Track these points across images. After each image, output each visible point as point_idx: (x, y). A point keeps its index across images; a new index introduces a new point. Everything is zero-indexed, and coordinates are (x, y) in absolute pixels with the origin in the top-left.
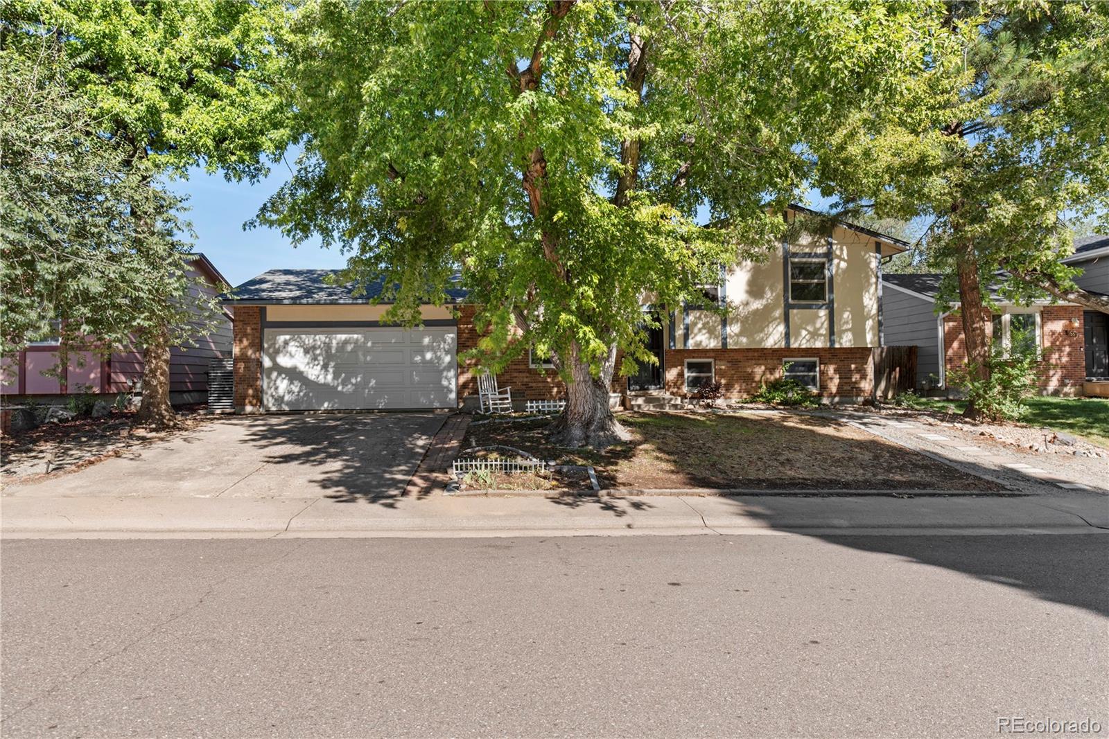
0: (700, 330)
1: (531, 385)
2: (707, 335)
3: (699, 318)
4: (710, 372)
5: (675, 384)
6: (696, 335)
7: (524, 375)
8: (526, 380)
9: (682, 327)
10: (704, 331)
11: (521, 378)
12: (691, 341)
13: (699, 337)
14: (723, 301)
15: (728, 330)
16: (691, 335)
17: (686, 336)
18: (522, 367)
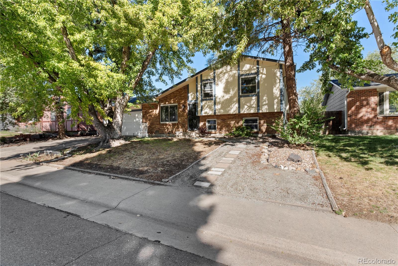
0: (206, 108)
1: (160, 129)
2: (209, 110)
3: (206, 103)
4: (215, 124)
9: (200, 107)
10: (208, 108)
11: (158, 126)
12: (203, 112)
13: (206, 111)
14: (214, 96)
15: (216, 107)
16: (203, 110)
17: (202, 110)
18: (158, 123)
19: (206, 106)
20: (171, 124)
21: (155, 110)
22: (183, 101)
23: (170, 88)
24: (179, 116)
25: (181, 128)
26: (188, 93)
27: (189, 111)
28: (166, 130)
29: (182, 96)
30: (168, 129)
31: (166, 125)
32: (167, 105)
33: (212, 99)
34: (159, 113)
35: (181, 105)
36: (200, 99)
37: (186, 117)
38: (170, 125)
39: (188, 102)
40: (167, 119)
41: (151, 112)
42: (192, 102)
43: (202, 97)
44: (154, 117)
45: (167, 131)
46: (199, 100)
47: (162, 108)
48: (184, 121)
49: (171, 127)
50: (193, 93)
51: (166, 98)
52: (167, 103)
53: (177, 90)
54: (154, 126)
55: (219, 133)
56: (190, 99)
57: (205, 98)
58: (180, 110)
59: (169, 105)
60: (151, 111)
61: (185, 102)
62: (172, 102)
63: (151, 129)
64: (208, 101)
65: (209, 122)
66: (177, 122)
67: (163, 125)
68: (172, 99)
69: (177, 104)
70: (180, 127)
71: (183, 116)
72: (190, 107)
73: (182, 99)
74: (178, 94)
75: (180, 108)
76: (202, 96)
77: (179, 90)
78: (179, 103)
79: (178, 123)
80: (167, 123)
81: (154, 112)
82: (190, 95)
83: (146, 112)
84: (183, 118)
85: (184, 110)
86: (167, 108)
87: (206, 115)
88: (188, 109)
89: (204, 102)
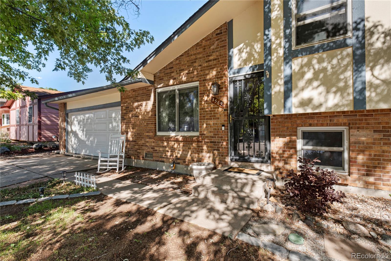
0: (310, 82)
1: (156, 148)
2: (322, 89)
3: (309, 64)
4: (341, 145)
5: (281, 156)
6: (303, 89)
7: (152, 140)
8: (153, 144)
9: (281, 82)
10: (316, 84)
11: (151, 143)
12: (294, 101)
13: (306, 94)
14: (356, 29)
15: (367, 75)
16: (293, 93)
17: (287, 95)
18: (151, 134)
19: (309, 75)
20: (180, 139)
21: (144, 103)
22: (214, 73)
23: (175, 34)
24: (203, 118)
25: (209, 152)
26: (231, 46)
27: (233, 101)
28: (169, 154)
29: (211, 58)
30: (173, 150)
31: (168, 139)
32: (171, 88)
33: (344, 45)
34: (153, 110)
35: (209, 85)
36: (281, 52)
37: (223, 119)
38: (177, 141)
39: (230, 74)
40: (171, 125)
41: (137, 107)
42: (243, 73)
43: (289, 41)
44: (143, 119)
45: (172, 155)
46: (274, 57)
47: (160, 97)
48: (216, 132)
49: (181, 144)
50: (247, 45)
51: (169, 71)
52: (171, 82)
53: (197, 45)
54: (143, 141)
55: (360, 184)
56: (236, 62)
57: (304, 46)
58: (206, 98)
59: (176, 87)
60: (136, 104)
61: (220, 76)
62: (184, 79)
63: (137, 147)
64: (316, 56)
65: (307, 136)
66: (197, 134)
67: (161, 139)
68: (183, 70)
69: (197, 84)
70: (205, 147)
71: (213, 115)
72: (235, 88)
73: (211, 68)
74: (199, 53)
75: (206, 92)
76: (287, 37)
77: (204, 43)
78: (203, 81)
79: (198, 137)
80: (173, 134)
81: (143, 108)
82: (235, 51)
83: (127, 107)
84: (215, 121)
85: (216, 100)
86: (171, 96)
87: (309, 111)
88: (231, 93)
89: (296, 64)
